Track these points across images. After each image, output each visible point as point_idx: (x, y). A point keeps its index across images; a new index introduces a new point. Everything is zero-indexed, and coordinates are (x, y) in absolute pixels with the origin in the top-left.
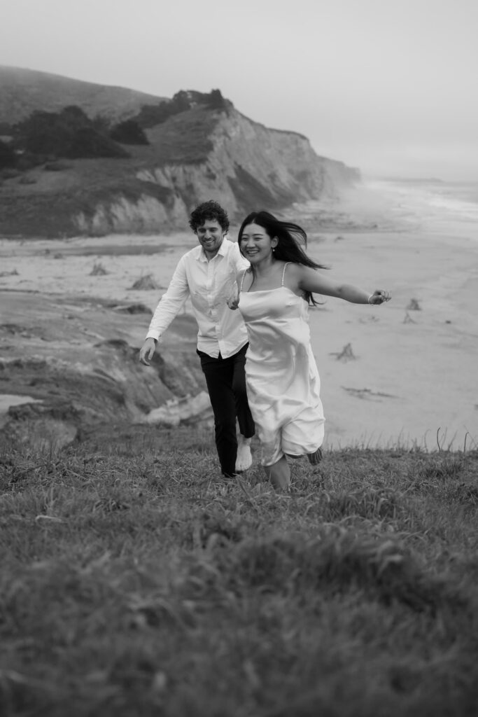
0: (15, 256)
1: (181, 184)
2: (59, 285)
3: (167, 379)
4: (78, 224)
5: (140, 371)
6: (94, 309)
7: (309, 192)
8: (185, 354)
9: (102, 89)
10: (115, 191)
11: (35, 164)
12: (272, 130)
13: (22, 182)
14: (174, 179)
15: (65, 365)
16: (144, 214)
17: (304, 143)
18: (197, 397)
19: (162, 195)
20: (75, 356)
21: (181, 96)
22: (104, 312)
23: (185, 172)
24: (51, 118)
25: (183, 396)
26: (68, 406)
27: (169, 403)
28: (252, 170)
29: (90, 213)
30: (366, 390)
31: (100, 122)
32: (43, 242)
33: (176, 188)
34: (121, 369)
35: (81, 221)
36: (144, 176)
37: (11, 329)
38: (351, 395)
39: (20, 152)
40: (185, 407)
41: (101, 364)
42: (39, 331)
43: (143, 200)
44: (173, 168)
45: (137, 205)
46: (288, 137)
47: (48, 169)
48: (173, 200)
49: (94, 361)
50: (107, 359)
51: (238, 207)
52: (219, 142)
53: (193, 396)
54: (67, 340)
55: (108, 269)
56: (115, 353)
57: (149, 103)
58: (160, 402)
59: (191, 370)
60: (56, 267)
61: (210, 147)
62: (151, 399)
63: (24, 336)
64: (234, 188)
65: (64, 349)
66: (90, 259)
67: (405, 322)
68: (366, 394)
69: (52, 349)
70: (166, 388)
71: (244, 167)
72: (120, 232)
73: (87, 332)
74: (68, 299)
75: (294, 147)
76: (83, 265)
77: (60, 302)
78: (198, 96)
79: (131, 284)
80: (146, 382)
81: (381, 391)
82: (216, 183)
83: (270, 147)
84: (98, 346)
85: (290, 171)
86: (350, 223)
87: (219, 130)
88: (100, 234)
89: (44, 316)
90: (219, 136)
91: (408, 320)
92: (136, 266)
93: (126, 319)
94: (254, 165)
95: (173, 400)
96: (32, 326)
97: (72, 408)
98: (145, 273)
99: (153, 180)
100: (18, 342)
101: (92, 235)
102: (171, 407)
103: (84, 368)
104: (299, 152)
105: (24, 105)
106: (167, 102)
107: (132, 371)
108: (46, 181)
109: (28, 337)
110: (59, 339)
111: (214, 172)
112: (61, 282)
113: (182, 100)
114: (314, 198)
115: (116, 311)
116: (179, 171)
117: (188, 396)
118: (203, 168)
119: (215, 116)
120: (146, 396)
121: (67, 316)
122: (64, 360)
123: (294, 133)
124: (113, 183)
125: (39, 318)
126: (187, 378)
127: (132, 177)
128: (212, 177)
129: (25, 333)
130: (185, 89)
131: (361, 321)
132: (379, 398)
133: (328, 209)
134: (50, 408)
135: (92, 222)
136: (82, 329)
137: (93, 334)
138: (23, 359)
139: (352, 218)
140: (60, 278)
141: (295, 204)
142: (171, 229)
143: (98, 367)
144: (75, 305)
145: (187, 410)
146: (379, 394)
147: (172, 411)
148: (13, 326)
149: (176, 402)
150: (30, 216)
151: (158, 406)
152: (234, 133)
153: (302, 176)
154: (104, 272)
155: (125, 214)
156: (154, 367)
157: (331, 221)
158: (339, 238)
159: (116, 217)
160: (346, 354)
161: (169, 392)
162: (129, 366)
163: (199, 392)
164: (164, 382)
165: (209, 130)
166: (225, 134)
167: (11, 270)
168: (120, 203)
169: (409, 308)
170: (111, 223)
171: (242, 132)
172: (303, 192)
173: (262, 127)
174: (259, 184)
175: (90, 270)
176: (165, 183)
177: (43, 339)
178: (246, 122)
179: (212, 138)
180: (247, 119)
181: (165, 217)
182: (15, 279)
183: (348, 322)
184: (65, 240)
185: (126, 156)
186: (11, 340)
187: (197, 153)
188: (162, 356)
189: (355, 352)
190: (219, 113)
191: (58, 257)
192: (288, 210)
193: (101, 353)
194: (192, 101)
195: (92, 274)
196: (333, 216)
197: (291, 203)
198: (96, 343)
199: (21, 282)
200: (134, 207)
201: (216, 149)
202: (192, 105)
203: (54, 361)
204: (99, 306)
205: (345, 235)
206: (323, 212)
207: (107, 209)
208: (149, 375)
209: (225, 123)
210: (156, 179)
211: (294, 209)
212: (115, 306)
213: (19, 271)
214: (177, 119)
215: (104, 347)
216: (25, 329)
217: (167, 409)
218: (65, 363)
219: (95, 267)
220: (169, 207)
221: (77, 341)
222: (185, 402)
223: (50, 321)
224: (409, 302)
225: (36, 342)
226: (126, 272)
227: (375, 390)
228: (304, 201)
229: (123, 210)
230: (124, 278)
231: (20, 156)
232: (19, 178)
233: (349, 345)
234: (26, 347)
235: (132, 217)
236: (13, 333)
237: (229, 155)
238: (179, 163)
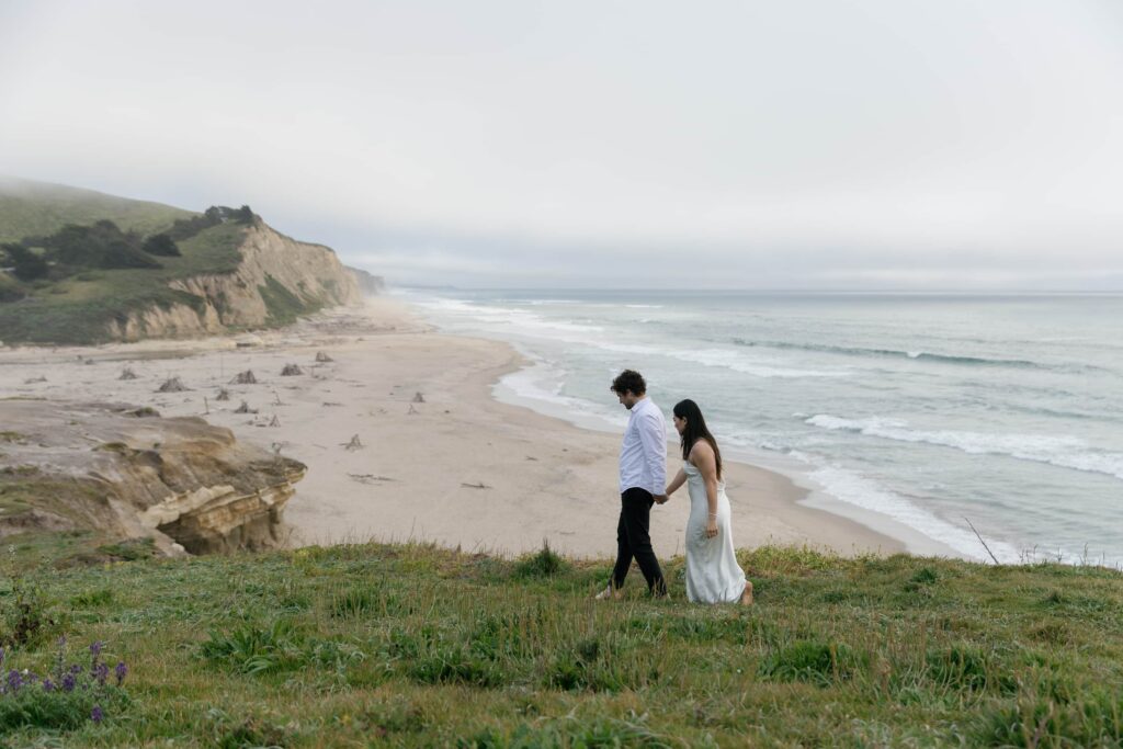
0: (46, 363)
1: (214, 293)
2: (87, 390)
3: (167, 477)
4: (111, 331)
5: (137, 471)
6: (100, 414)
7: (336, 298)
8: (184, 453)
9: (137, 204)
10: (147, 299)
11: (69, 275)
12: (300, 243)
13: (53, 292)
14: (206, 288)
15: (60, 470)
16: (178, 321)
17: (331, 254)
18: (197, 492)
19: (195, 303)
20: (70, 460)
21: (212, 213)
22: (110, 416)
23: (216, 281)
24: (83, 231)
25: (183, 492)
26: (27, 514)
27: (168, 499)
28: (281, 278)
29: (122, 321)
30: (369, 476)
31: (132, 236)
32: (76, 348)
33: (208, 296)
34: (117, 470)
35: (114, 328)
36: (176, 285)
37: (8, 437)
38: (356, 480)
39: (52, 263)
40: (185, 502)
41: (96, 468)
42: (39, 439)
43: (176, 308)
44: (205, 278)
45: (170, 312)
46: (315, 249)
47: (81, 279)
48: (205, 308)
49: (89, 464)
50: (103, 462)
51: (268, 313)
52: (249, 255)
53: (193, 491)
54: (66, 445)
55: (137, 373)
56: (112, 456)
57: (183, 218)
58: (157, 500)
59: (190, 467)
60: (86, 372)
61: (240, 258)
62: (149, 497)
63: (20, 444)
64: (265, 297)
65: (60, 454)
66: (121, 364)
67: (410, 413)
68: (369, 479)
69: (49, 455)
70: (164, 486)
71: (273, 277)
72: (154, 338)
73: (88, 437)
74: (77, 405)
75: (321, 259)
76: (115, 369)
77: (67, 408)
78: (229, 212)
79: (158, 387)
80: (143, 481)
81: (382, 476)
82: (246, 292)
83: (298, 258)
84: (95, 450)
85: (319, 280)
86: (372, 326)
87: (249, 242)
88: (134, 341)
89: (45, 423)
90: (249, 248)
91: (412, 412)
92: (164, 369)
93: (132, 422)
94: (283, 274)
95: (172, 497)
96: (31, 433)
97: (32, 515)
98: (172, 377)
99: (185, 289)
100: (12, 449)
101: (125, 341)
102: (170, 503)
103: (78, 472)
104: (326, 263)
105: (58, 218)
106: (200, 216)
107: (129, 472)
108: (78, 291)
109: (25, 444)
110: (58, 445)
111: (244, 281)
112: (89, 386)
113: (213, 216)
114: (341, 304)
115: (122, 415)
116: (211, 281)
117: (188, 491)
118: (234, 278)
119: (245, 230)
120: (144, 495)
121: (69, 422)
122: (59, 464)
123: (321, 246)
124: (146, 292)
125: (40, 424)
126: (187, 476)
127: (164, 286)
128: (243, 286)
129: (22, 441)
130: (216, 205)
131: (371, 414)
132: (380, 482)
133: (352, 314)
134: (8, 517)
135: (125, 329)
136: (83, 434)
137: (94, 438)
138: (14, 466)
139: (374, 321)
140: (89, 383)
141: (323, 310)
142: (204, 334)
143: (92, 470)
144: (82, 410)
145: (187, 505)
146: (380, 479)
147: (171, 507)
148: (12, 434)
149: (175, 498)
150: (63, 324)
151: (157, 503)
152: (263, 246)
153: (329, 285)
154: (133, 377)
155: (158, 322)
156: (153, 466)
157: (354, 324)
158: (361, 340)
159: (149, 324)
160: (354, 444)
161: (167, 489)
162: (126, 467)
163: (198, 488)
164: (163, 480)
165: (240, 243)
166: (255, 246)
167: (38, 377)
168: (153, 311)
169: (415, 401)
170: (144, 329)
171: (270, 245)
172: (331, 299)
173: (292, 240)
174: (289, 292)
175: (119, 374)
176: (197, 291)
177: (41, 445)
178: (276, 235)
179: (242, 250)
180: (277, 233)
181: (198, 323)
182: (44, 384)
183: (359, 415)
184: (98, 346)
185: (159, 267)
186: (5, 448)
187: (227, 264)
188: (162, 456)
189: (362, 443)
190: (249, 227)
191: (89, 362)
192: (315, 315)
193: (98, 456)
194: (223, 216)
195: (121, 379)
196: (356, 320)
197: (318, 309)
198: (95, 446)
199: (49, 388)
200: (167, 314)
201: (246, 260)
202: (224, 220)
203: (48, 466)
204: (107, 411)
205: (366, 337)
206: (348, 316)
207: (140, 317)
208: (148, 475)
209: (254, 236)
210: (188, 287)
211: (321, 314)
212: (123, 410)
213: (47, 378)
214: (209, 232)
215: (101, 450)
216: (23, 436)
217: (166, 505)
218: (59, 467)
219: (124, 371)
220: (202, 314)
221: (75, 446)
222: (185, 497)
223: (51, 428)
224: (414, 396)
225: (34, 448)
226: (156, 376)
227: (376, 475)
228: (331, 306)
229: (156, 318)
230: (152, 381)
231: (52, 267)
232: (49, 289)
233: (357, 436)
234: (20, 454)
235: (165, 324)
236: (9, 441)
237: (259, 266)
238: (210, 273)
